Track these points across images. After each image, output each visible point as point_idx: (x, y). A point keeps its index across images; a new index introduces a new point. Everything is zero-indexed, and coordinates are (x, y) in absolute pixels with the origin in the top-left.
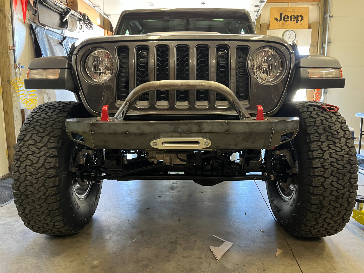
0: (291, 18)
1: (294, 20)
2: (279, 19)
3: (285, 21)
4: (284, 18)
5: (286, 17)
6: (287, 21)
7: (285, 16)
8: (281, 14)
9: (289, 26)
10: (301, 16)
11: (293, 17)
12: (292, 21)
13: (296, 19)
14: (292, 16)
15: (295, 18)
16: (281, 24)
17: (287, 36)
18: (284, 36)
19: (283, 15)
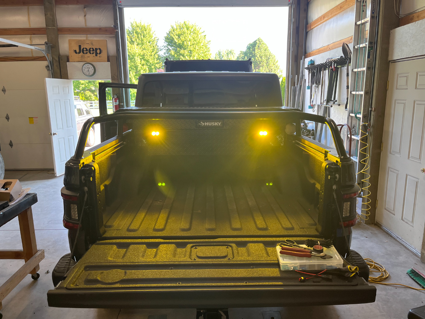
1: (93, 53)
2: (78, 51)
3: (84, 53)
4: (83, 51)
5: (85, 50)
6: (86, 53)
7: (84, 48)
8: (80, 46)
9: (89, 58)
10: (100, 49)
13: (95, 52)
16: (80, 56)
17: (87, 70)
18: (84, 69)
19: (82, 48)
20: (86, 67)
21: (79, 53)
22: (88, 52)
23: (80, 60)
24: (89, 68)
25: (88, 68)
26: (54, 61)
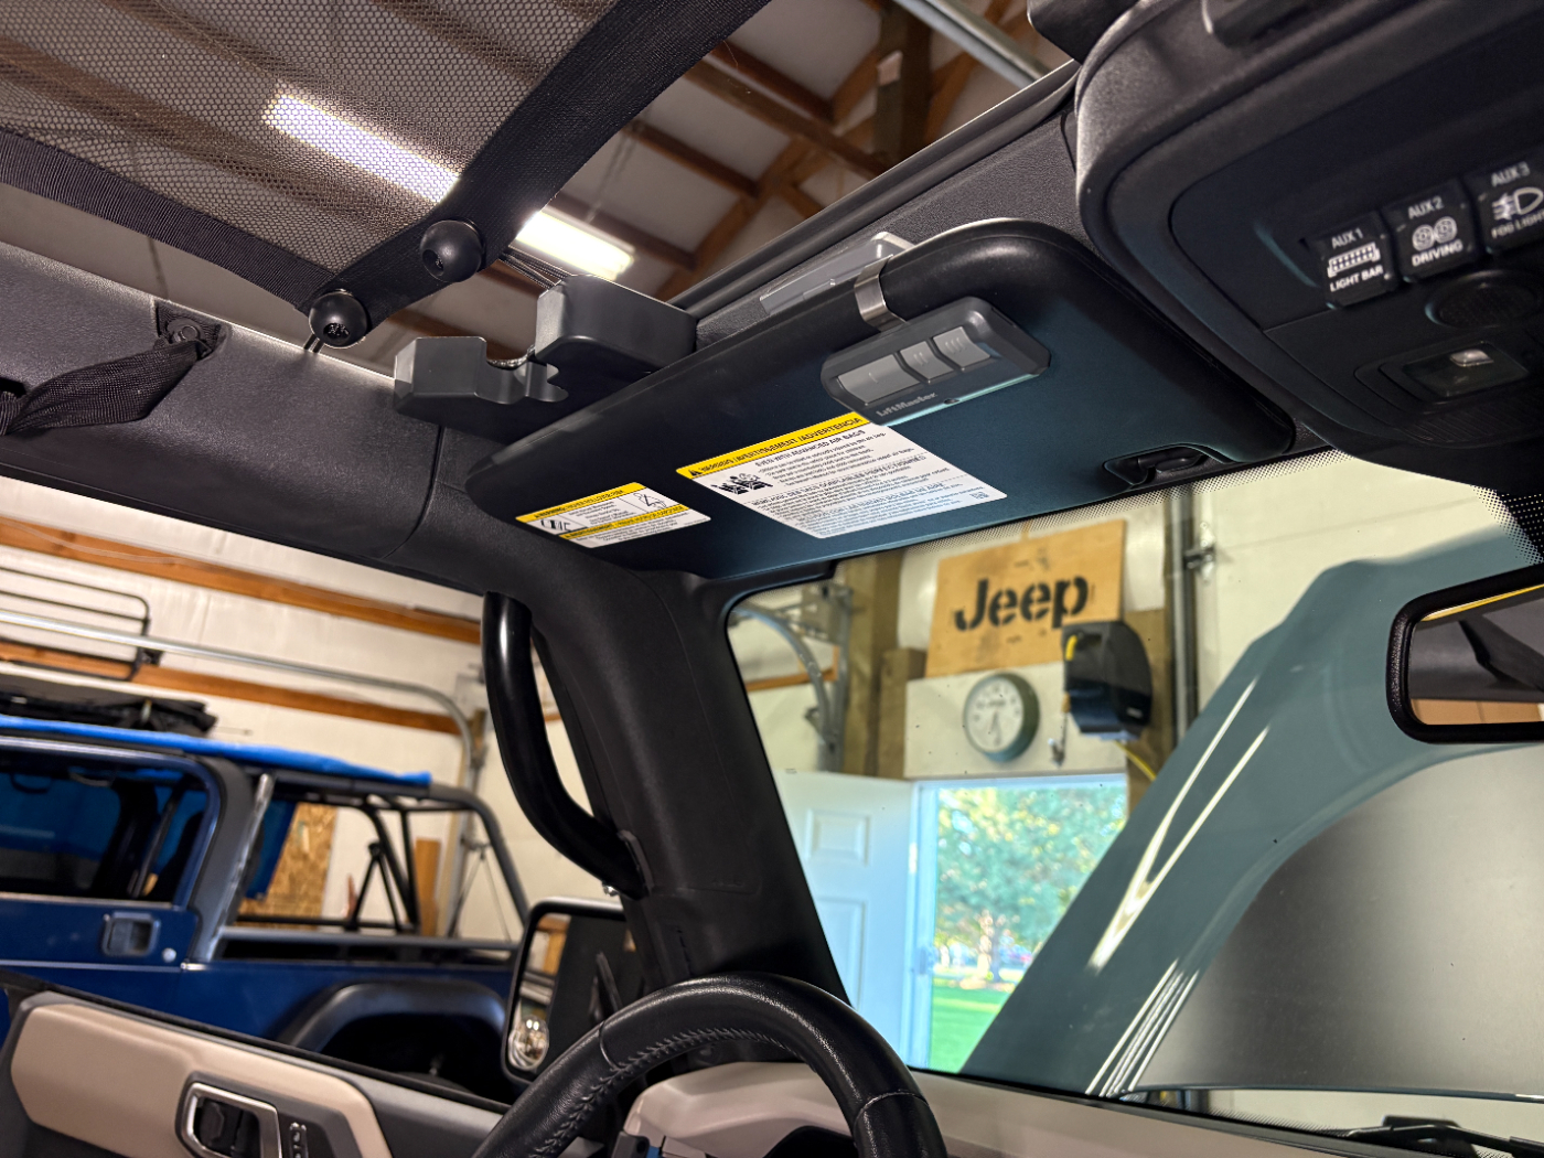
0: (1027, 600)
1: (1042, 614)
2: (969, 616)
3: (995, 620)
4: (995, 606)
5: (1004, 600)
6: (1009, 619)
7: (999, 595)
8: (983, 587)
9: (1012, 647)
10: (1080, 583)
11: (1037, 594)
12: (1027, 615)
13: (1050, 605)
14: (1030, 590)
15: (1045, 597)
16: (977, 642)
17: (987, 714)
18: (975, 711)
19: (991, 594)
20: (987, 701)
21: (976, 622)
22: (1017, 611)
23: (973, 664)
24: (1001, 704)
25: (993, 704)
26: (855, 681)
